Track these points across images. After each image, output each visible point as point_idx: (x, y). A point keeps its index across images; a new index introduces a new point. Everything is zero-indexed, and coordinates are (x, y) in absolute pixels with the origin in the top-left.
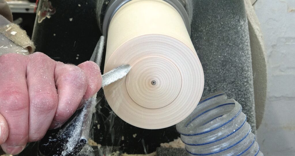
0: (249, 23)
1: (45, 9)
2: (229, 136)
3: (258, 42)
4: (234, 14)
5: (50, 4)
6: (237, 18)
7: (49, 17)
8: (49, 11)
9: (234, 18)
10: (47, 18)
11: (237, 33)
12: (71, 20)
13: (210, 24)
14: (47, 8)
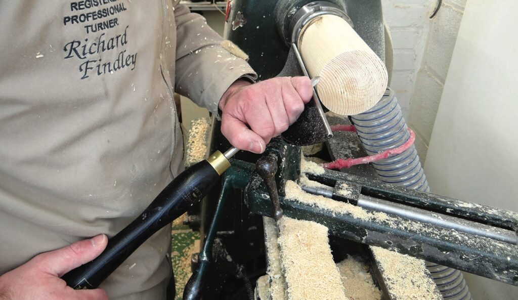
1: (238, 20)
2: (388, 114)
4: (376, 19)
5: (243, 16)
8: (241, 22)
9: (376, 22)
10: (240, 27)
12: (258, 27)
14: (239, 19)
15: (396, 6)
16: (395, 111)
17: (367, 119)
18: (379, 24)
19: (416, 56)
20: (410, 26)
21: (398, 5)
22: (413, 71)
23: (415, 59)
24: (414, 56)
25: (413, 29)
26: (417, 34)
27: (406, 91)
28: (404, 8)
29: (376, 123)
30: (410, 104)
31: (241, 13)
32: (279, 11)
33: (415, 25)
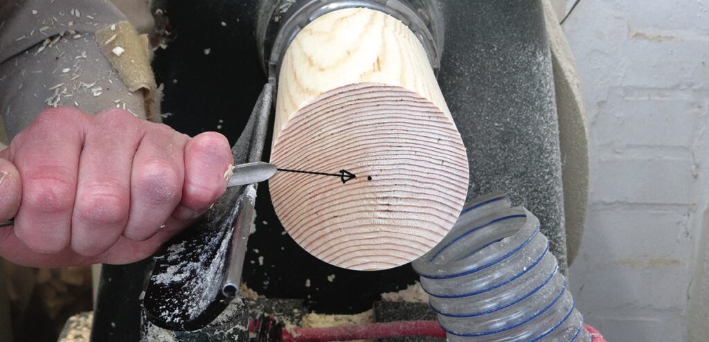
0: (554, 60)
2: (514, 278)
5: (167, 21)
7: (164, 47)
8: (164, 35)
9: (524, 48)
10: (160, 48)
11: (531, 77)
12: (207, 52)
13: (477, 60)
14: (160, 28)
15: (636, 35)
18: (534, 53)
19: (697, 166)
20: (676, 87)
21: (640, 32)
22: (691, 208)
23: (696, 177)
24: (693, 167)
25: (686, 97)
26: (697, 110)
27: (675, 262)
28: (659, 39)
30: (689, 298)
31: (164, 15)
32: (262, 11)
33: (691, 85)
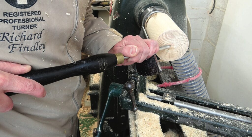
1: (116, 15)
2: (188, 60)
3: (190, 26)
4: (183, 15)
5: (118, 13)
6: (184, 16)
7: (117, 18)
8: (117, 16)
9: (183, 16)
11: (184, 21)
12: (125, 19)
13: (174, 18)
14: (116, 14)
16: (192, 59)
17: (178, 63)
19: (202, 32)
20: (200, 18)
21: (193, 8)
22: (201, 40)
23: (202, 34)
25: (201, 20)
26: (203, 22)
27: (197, 49)
28: (197, 9)
29: (183, 65)
30: (199, 56)
31: (117, 12)
32: (136, 11)
33: (202, 17)
